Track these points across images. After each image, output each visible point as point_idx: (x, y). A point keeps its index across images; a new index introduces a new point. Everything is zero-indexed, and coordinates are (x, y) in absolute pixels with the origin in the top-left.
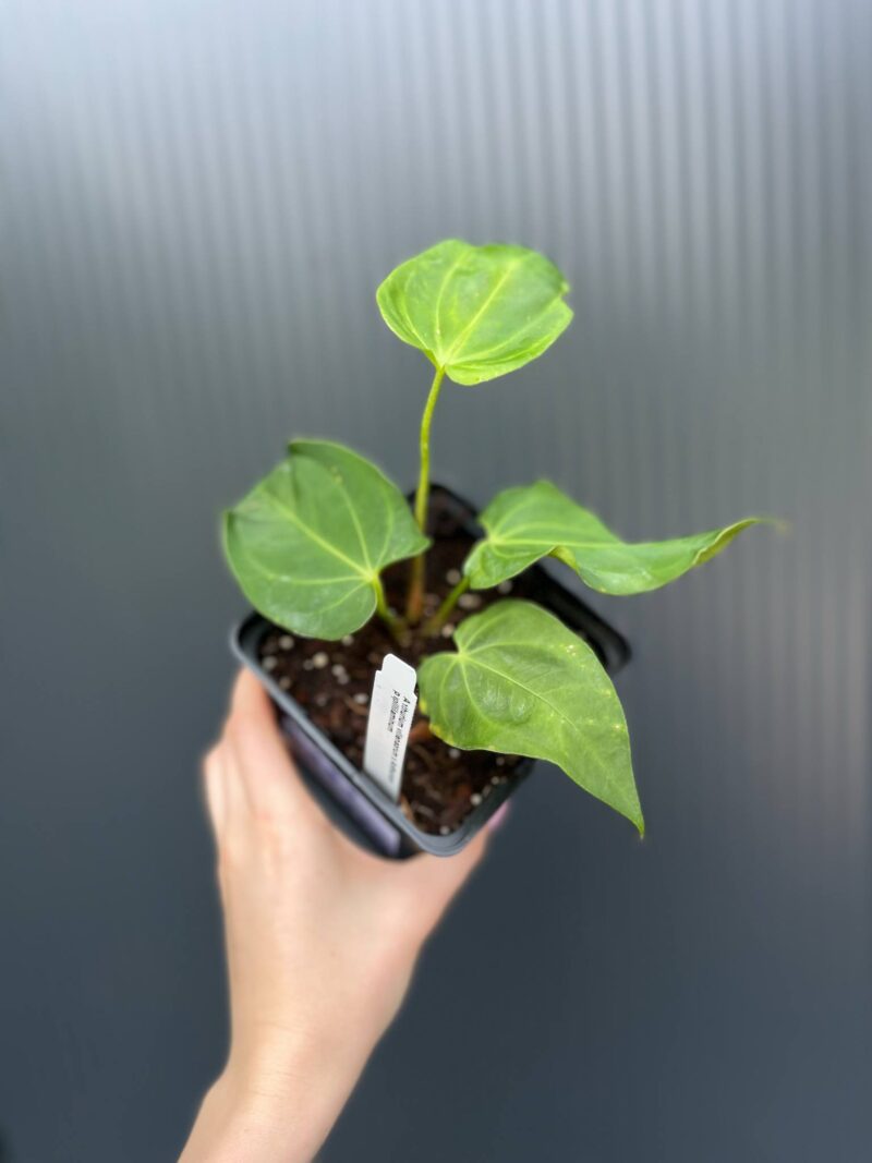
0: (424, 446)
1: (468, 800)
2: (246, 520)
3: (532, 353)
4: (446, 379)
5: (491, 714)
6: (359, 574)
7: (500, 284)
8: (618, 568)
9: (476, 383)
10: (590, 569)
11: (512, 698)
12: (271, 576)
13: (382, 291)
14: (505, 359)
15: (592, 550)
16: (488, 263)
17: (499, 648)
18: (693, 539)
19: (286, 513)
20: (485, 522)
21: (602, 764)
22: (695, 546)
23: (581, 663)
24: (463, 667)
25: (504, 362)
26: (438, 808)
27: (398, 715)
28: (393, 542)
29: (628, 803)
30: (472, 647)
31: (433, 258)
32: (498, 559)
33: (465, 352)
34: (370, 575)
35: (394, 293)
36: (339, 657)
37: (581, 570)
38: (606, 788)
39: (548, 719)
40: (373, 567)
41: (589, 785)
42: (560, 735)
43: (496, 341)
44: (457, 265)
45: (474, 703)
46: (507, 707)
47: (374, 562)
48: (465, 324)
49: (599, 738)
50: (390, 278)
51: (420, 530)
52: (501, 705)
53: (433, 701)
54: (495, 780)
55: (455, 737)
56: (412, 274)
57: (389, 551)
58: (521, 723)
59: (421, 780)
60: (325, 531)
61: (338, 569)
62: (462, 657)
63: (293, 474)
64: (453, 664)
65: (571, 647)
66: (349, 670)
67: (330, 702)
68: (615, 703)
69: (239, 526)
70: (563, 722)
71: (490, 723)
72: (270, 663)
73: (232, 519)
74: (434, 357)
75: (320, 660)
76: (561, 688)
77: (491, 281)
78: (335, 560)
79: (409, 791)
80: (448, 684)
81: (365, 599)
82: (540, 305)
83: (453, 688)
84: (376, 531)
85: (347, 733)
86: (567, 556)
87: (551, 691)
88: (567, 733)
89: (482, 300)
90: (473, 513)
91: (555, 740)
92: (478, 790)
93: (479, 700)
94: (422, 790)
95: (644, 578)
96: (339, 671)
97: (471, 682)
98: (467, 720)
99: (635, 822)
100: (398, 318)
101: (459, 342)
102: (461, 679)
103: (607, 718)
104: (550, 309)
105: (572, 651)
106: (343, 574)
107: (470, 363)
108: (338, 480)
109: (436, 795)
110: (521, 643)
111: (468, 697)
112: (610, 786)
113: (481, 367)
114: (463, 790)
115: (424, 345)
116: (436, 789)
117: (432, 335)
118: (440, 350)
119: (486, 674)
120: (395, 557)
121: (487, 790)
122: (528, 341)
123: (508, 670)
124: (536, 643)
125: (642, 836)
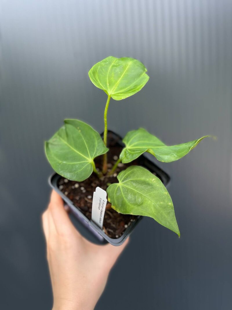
0: (105, 119)
1: (124, 227)
2: (52, 144)
3: (137, 90)
4: (111, 99)
5: (131, 202)
6: (87, 160)
7: (126, 69)
8: (167, 154)
9: (121, 99)
10: (158, 155)
11: (137, 196)
12: (60, 162)
13: (90, 73)
14: (129, 92)
15: (158, 149)
16: (122, 63)
17: (132, 181)
18: (188, 144)
19: (64, 142)
20: (124, 142)
21: (166, 216)
22: (190, 146)
23: (158, 184)
24: (121, 187)
25: (129, 93)
26: (115, 229)
27: (101, 205)
28: (97, 150)
29: (175, 227)
30: (123, 181)
31: (105, 62)
32: (130, 154)
33: (117, 90)
34: (90, 160)
35: (94, 73)
36: (82, 184)
37: (156, 155)
38: (168, 223)
39: (148, 203)
40: (92, 158)
41: (162, 223)
42: (153, 208)
43: (126, 87)
44: (113, 64)
45: (125, 199)
46: (135, 200)
47: (92, 156)
48: (116, 82)
49: (165, 207)
50: (92, 68)
51: (105, 146)
52: (133, 199)
53: (112, 198)
54: (132, 220)
55: (119, 210)
56: (99, 67)
57: (96, 153)
58: (140, 205)
59: (109, 221)
60: (76, 147)
61: (80, 159)
62: (120, 184)
63: (66, 129)
64: (118, 186)
65: (154, 179)
66: (85, 188)
67: (80, 199)
68: (169, 197)
69: (50, 146)
70: (153, 204)
71: (131, 205)
72: (61, 187)
73: (47, 144)
74: (107, 92)
75: (77, 186)
76: (152, 193)
77: (123, 68)
78: (80, 156)
79: (106, 225)
80: (116, 193)
81: (90, 168)
82: (139, 75)
83: (118, 194)
84: (92, 147)
85: (86, 208)
86: (151, 151)
87: (149, 194)
88: (155, 208)
89: (121, 74)
90: (121, 139)
91: (151, 210)
92: (127, 224)
93: (126, 198)
94: (110, 224)
95: (175, 156)
96: (82, 188)
97: (124, 192)
98: (123, 205)
99: (177, 233)
100: (95, 80)
101: (115, 87)
102: (120, 191)
103: (166, 201)
104: (142, 76)
105: (154, 181)
106: (82, 160)
107: (119, 93)
108: (80, 131)
109: (114, 226)
110: (138, 179)
111: (123, 197)
112: (169, 223)
113: (122, 95)
114: (122, 223)
115: (104, 88)
116: (114, 224)
117: (106, 85)
118: (109, 90)
119: (128, 189)
120: (98, 155)
121: (129, 224)
122: (136, 86)
123: (135, 187)
124: (143, 179)
125: (179, 237)
